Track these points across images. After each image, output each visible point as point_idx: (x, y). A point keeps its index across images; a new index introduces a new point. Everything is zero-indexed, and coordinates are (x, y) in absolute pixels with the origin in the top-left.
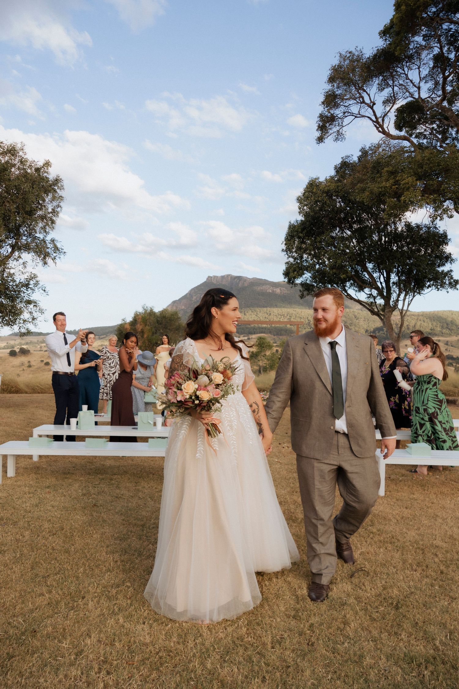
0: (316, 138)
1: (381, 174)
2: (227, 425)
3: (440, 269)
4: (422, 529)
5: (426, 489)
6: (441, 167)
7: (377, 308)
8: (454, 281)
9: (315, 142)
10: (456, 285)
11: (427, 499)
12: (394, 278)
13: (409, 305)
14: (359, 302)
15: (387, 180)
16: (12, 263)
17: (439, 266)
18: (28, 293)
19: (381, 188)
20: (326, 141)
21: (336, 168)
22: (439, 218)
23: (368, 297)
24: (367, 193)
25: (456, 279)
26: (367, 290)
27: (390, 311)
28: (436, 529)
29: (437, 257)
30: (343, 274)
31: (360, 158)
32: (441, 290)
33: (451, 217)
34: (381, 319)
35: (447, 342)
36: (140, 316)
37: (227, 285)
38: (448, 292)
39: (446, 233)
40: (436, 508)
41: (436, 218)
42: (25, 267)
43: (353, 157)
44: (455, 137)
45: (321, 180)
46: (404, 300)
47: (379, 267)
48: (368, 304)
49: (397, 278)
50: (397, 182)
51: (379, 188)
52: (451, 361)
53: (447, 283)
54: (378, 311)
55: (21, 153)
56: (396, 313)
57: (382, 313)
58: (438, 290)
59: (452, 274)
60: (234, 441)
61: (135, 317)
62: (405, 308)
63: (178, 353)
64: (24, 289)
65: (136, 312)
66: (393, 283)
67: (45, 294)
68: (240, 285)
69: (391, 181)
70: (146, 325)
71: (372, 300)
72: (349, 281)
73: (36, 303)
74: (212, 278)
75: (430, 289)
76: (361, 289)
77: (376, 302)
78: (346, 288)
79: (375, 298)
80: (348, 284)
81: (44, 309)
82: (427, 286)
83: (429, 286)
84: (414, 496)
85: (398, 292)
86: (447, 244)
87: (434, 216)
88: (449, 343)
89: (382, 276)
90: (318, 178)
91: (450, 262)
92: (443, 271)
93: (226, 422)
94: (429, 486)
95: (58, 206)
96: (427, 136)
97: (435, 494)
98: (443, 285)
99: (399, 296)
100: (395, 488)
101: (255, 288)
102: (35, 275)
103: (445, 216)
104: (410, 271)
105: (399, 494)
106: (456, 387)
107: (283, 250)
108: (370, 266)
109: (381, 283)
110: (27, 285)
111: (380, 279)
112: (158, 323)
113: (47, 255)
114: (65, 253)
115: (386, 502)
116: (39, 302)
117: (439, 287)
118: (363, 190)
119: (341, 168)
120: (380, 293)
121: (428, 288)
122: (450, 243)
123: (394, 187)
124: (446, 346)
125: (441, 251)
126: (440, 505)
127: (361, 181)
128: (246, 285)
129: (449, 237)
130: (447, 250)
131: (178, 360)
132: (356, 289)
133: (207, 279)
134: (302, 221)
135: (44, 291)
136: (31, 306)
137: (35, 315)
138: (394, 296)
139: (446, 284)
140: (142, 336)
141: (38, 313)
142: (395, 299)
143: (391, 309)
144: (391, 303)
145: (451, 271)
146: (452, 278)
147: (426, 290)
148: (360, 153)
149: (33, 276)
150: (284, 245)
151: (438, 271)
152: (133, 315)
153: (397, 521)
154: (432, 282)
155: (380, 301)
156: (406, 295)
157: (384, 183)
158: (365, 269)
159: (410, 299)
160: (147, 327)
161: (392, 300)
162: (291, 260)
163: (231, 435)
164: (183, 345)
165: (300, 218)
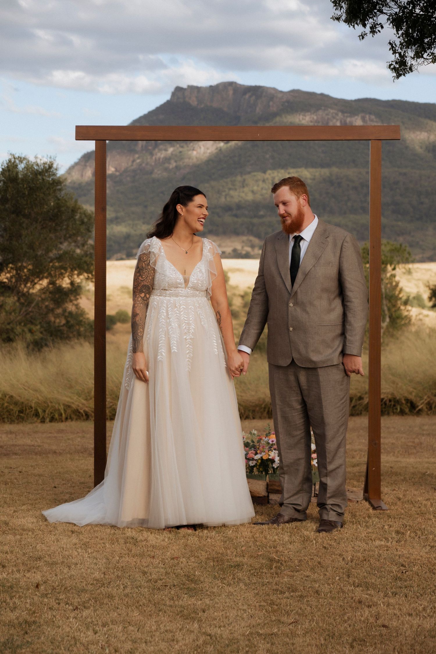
2: (184, 327)
37: (225, 109)
60: (190, 345)
63: (144, 252)
68: (259, 110)
93: (184, 324)
131: (145, 258)
133: (173, 94)
163: (187, 338)
164: (150, 244)
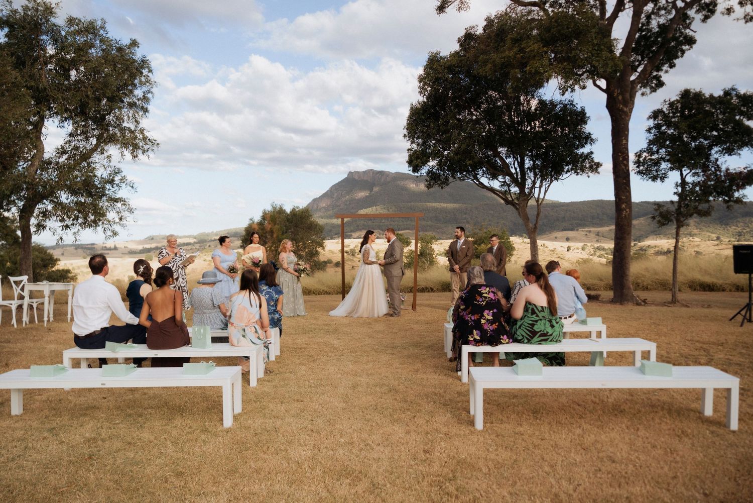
0: (436, 7)
1: (504, 42)
3: (580, 151)
4: (519, 484)
5: (539, 416)
6: (570, 29)
7: (511, 196)
8: (595, 163)
9: (435, 12)
10: (597, 168)
11: (537, 433)
12: (528, 163)
13: (546, 191)
14: (492, 190)
15: (510, 49)
16: (96, 157)
17: (577, 148)
18: (114, 189)
19: (504, 58)
20: (447, 10)
21: (459, 40)
22: (569, 90)
23: (502, 185)
24: (489, 66)
25: (597, 161)
26: (500, 178)
27: (525, 200)
28: (537, 484)
29: (575, 137)
30: (470, 160)
31: (485, 28)
32: (581, 175)
33: (584, 88)
34: (517, 209)
35: (598, 232)
36: (269, 215)
38: (589, 177)
39: (584, 110)
40: (545, 447)
41: (567, 90)
42: (110, 161)
43: (478, 28)
44: (594, 5)
45: (442, 54)
46: (540, 187)
47: (513, 152)
48: (502, 193)
49: (532, 162)
50: (522, 50)
51: (502, 58)
52: (602, 252)
53: (587, 166)
54: (513, 200)
55: (101, 32)
56: (532, 202)
57: (516, 202)
58: (577, 175)
59: (593, 156)
61: (263, 216)
62: (541, 196)
64: (108, 186)
65: (265, 210)
66: (528, 168)
67: (133, 191)
68: (383, 180)
69: (515, 50)
70: (275, 224)
71: (506, 188)
72: (481, 168)
73: (125, 201)
74: (354, 174)
75: (569, 174)
76: (494, 177)
77: (510, 191)
78: (478, 176)
79: (509, 186)
80: (480, 172)
81: (134, 208)
82: (565, 170)
83: (568, 171)
84: (522, 429)
85: (533, 179)
86: (586, 123)
87: (564, 87)
88: (600, 234)
89: (516, 162)
90: (439, 53)
91: (590, 143)
92: (583, 153)
94: (544, 412)
95: (149, 92)
96: (563, 5)
97: (549, 424)
98: (583, 169)
99: (534, 183)
100: (500, 417)
101: (399, 182)
102: (119, 169)
103: (577, 87)
104: (546, 154)
105: (502, 426)
106: (601, 280)
107: (405, 135)
108: (502, 150)
109: (516, 169)
110: (112, 182)
111: (514, 164)
112: (288, 221)
113: (136, 147)
114: (158, 144)
115: (482, 439)
116: (128, 200)
117: (579, 171)
118: (485, 62)
119: (465, 40)
120: (515, 181)
121: (567, 173)
122: (589, 122)
123: (518, 56)
124: (597, 237)
125: (580, 131)
126: (551, 443)
127: (484, 52)
128: (388, 179)
129: (587, 115)
130: (587, 129)
132: (489, 177)
134: (424, 102)
135: (132, 187)
136: (119, 205)
137: (123, 214)
138: (529, 183)
139: (587, 168)
140: (272, 236)
141: (126, 212)
142: (530, 186)
143: (526, 197)
144: (527, 191)
145: (592, 153)
146: (593, 161)
147: (565, 176)
148: (485, 23)
149: (116, 170)
150: (405, 130)
151: (577, 154)
152: (261, 214)
153: (489, 470)
154: (570, 166)
155: (515, 189)
156: (541, 182)
157: (507, 53)
158: (497, 154)
159: (547, 185)
160: (276, 226)
161: (527, 186)
162: (415, 146)
165: (422, 99)
